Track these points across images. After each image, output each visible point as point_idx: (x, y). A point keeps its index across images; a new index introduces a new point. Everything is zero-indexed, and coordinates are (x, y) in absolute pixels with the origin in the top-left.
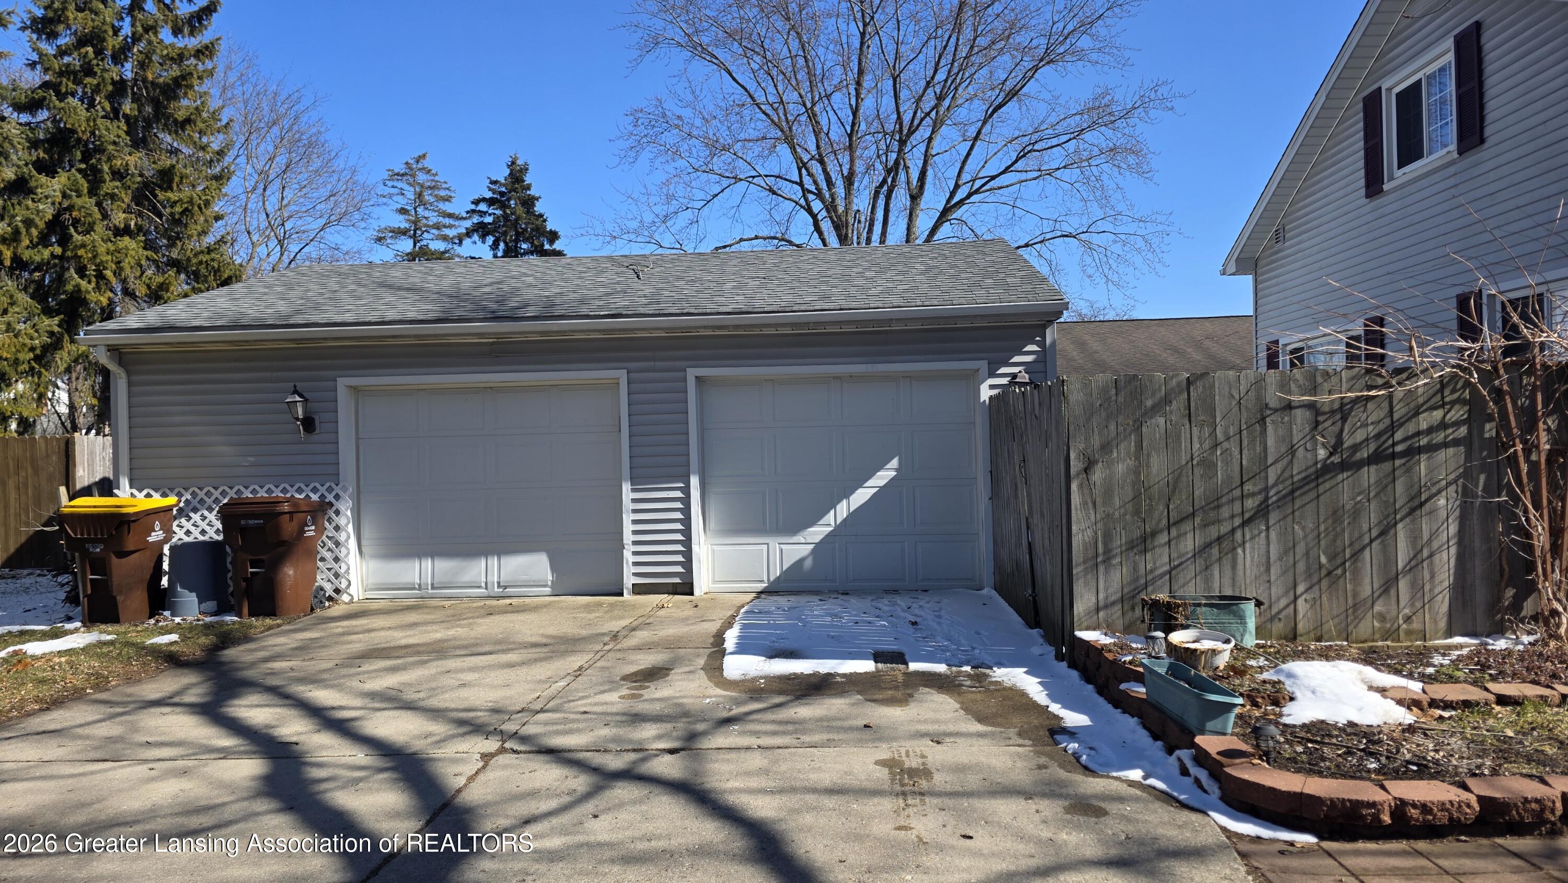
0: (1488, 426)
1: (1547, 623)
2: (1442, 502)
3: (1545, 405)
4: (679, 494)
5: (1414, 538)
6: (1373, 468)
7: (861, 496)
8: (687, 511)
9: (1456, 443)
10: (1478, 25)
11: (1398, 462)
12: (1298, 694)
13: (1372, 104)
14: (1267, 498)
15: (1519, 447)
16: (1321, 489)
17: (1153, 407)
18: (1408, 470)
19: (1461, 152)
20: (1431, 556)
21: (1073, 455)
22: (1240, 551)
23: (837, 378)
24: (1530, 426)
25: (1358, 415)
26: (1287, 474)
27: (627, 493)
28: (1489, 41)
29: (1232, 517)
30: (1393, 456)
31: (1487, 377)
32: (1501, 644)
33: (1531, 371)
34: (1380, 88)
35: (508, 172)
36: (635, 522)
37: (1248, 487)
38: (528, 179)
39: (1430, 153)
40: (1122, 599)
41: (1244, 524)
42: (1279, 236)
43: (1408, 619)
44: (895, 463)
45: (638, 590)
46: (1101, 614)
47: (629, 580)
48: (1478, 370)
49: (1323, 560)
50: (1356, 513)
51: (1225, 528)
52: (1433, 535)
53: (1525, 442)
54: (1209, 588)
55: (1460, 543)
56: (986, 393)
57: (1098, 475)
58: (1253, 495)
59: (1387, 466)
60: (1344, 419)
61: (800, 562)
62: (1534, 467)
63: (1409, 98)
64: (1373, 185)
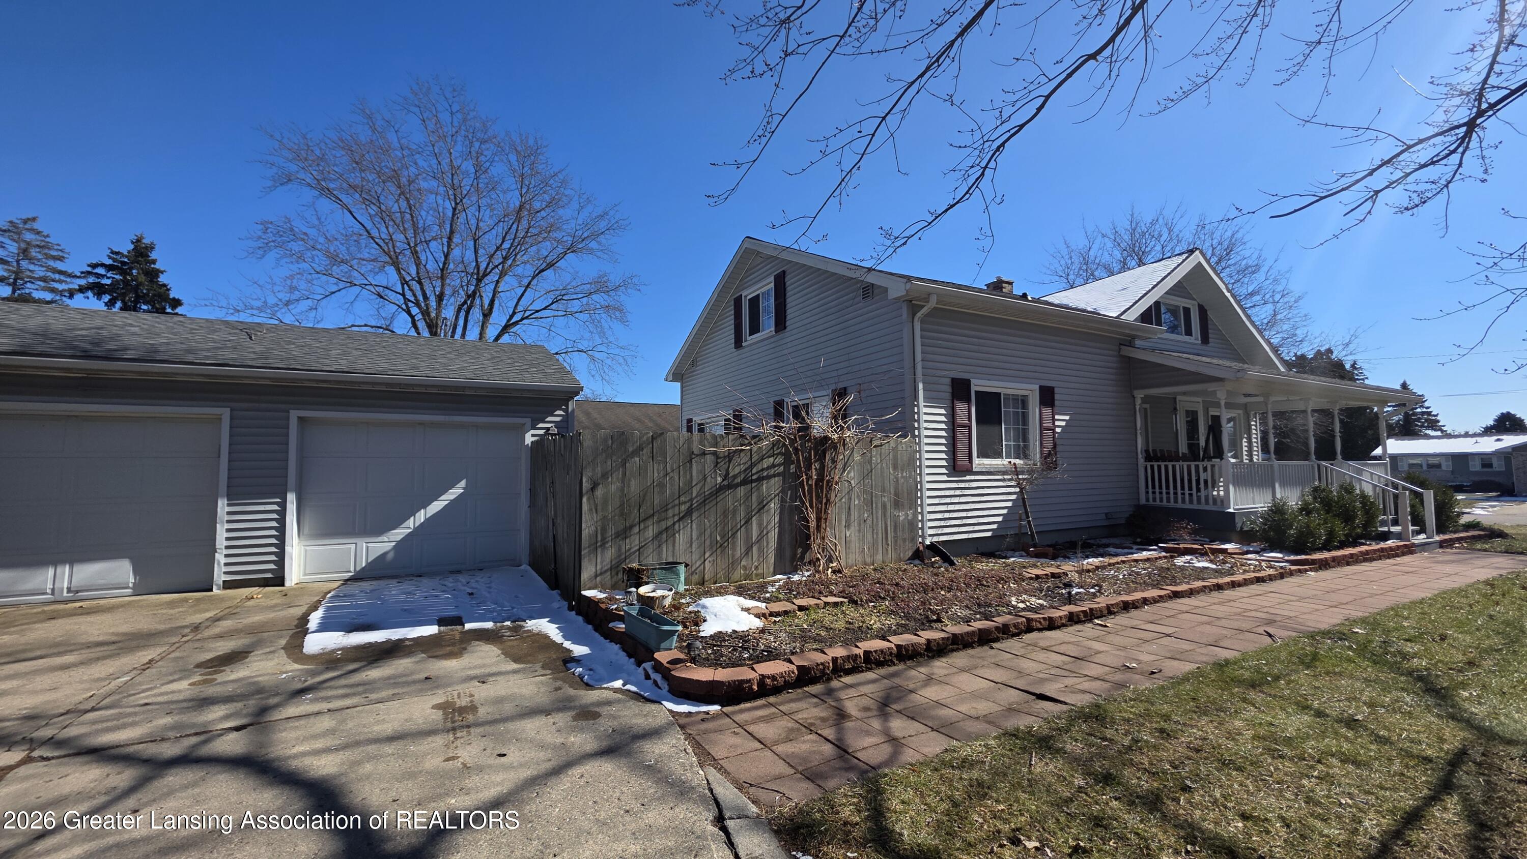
0: (792, 467)
1: (815, 566)
2: (772, 505)
3: (815, 457)
4: (276, 507)
5: (760, 524)
6: (742, 488)
7: (436, 506)
8: (282, 520)
9: (778, 475)
10: (784, 272)
11: (754, 485)
12: (708, 618)
13: (738, 302)
14: (692, 505)
15: (805, 477)
16: (718, 499)
17: (633, 452)
18: (758, 489)
19: (776, 332)
20: (767, 533)
21: (584, 480)
22: (677, 535)
23: (421, 424)
24: (809, 468)
25: (736, 460)
26: (702, 491)
27: (223, 506)
28: (787, 281)
29: (674, 516)
30: (752, 481)
31: (793, 442)
32: (796, 578)
33: (809, 440)
34: (742, 295)
35: (132, 247)
36: (228, 530)
37: (683, 499)
38: (153, 255)
39: (763, 331)
40: (611, 569)
41: (679, 520)
42: (694, 363)
43: (757, 568)
44: (463, 483)
45: (227, 585)
46: (598, 579)
47: (219, 576)
48: (789, 438)
49: (718, 538)
50: (735, 511)
51: (670, 523)
52: (768, 523)
53: (806, 475)
54: (660, 558)
55: (779, 527)
56: (529, 439)
57: (599, 492)
58: (685, 503)
59: (749, 487)
60: (730, 461)
61: (384, 555)
62: (810, 486)
63: (754, 302)
64: (738, 343)
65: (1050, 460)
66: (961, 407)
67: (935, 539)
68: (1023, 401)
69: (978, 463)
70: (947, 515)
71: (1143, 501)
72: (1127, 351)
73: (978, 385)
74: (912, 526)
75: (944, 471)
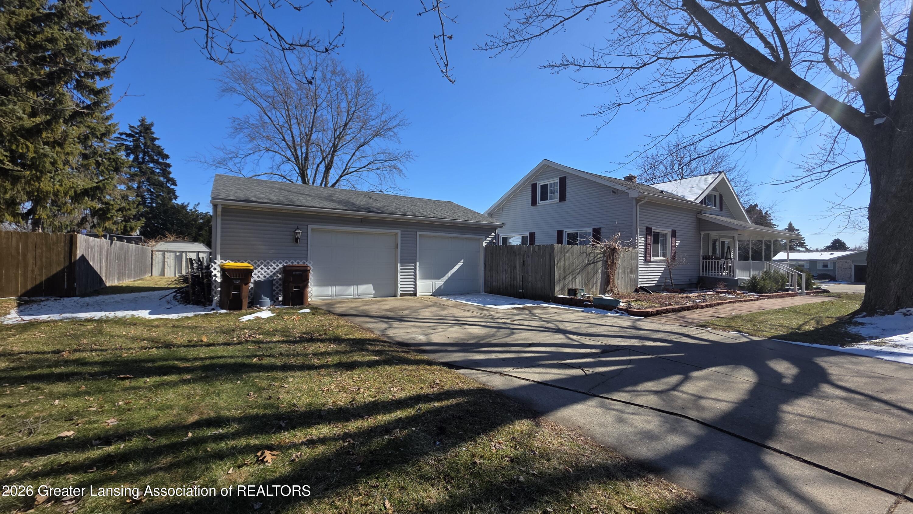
0: (605, 258)
1: (612, 292)
2: (600, 271)
3: (611, 254)
4: (413, 268)
5: (596, 277)
6: (592, 265)
7: (455, 269)
8: (415, 273)
9: (601, 260)
10: (565, 177)
13: (534, 186)
18: (596, 265)
19: (560, 201)
20: (598, 280)
21: (555, 261)
23: (451, 238)
24: (610, 257)
27: (399, 266)
28: (568, 181)
33: (610, 249)
34: (536, 183)
36: (401, 275)
39: (550, 199)
42: (501, 209)
44: (462, 261)
45: (402, 295)
46: (559, 292)
47: (399, 292)
48: (605, 248)
50: (590, 273)
53: (609, 260)
56: (484, 244)
61: (441, 286)
62: (610, 264)
63: (544, 188)
64: (534, 203)
65: (674, 258)
66: (649, 237)
67: (642, 285)
68: (665, 236)
69: (653, 258)
70: (644, 277)
71: (701, 275)
72: (699, 216)
73: (655, 229)
74: (636, 280)
75: (642, 261)
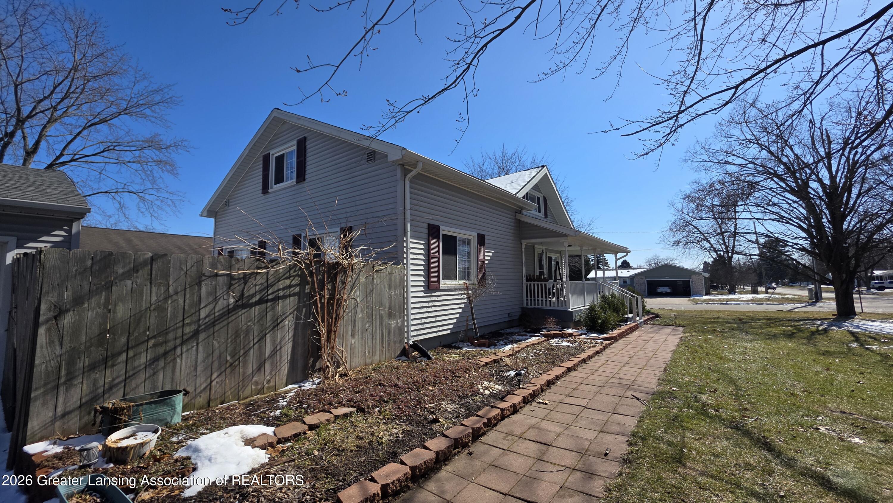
0: (307, 287)
1: (324, 373)
2: (287, 322)
3: (328, 280)
5: (274, 341)
6: (257, 307)
9: (294, 295)
10: (305, 138)
11: (269, 304)
12: (199, 465)
13: (266, 159)
14: (199, 326)
15: (318, 297)
16: (230, 319)
17: (123, 274)
18: (273, 308)
19: (297, 182)
20: (281, 348)
21: (43, 307)
22: (178, 360)
24: (322, 288)
25: (252, 281)
26: (213, 312)
28: (309, 145)
29: (176, 339)
30: (267, 301)
31: (308, 266)
32: (307, 386)
33: (323, 265)
34: (269, 153)
37: (187, 321)
39: (286, 181)
40: (80, 406)
41: (182, 344)
43: (269, 381)
46: (58, 424)
48: (305, 263)
49: (228, 358)
50: (248, 331)
51: (170, 345)
52: (282, 338)
53: (320, 294)
54: (154, 387)
55: (293, 340)
57: (68, 320)
58: (189, 324)
59: (264, 306)
60: (245, 283)
62: (323, 304)
63: (280, 160)
64: (265, 189)
65: (482, 279)
67: (416, 339)
68: (468, 243)
69: (444, 283)
70: (423, 321)
71: (525, 305)
72: (519, 216)
73: (445, 230)
74: (401, 331)
75: (422, 289)
